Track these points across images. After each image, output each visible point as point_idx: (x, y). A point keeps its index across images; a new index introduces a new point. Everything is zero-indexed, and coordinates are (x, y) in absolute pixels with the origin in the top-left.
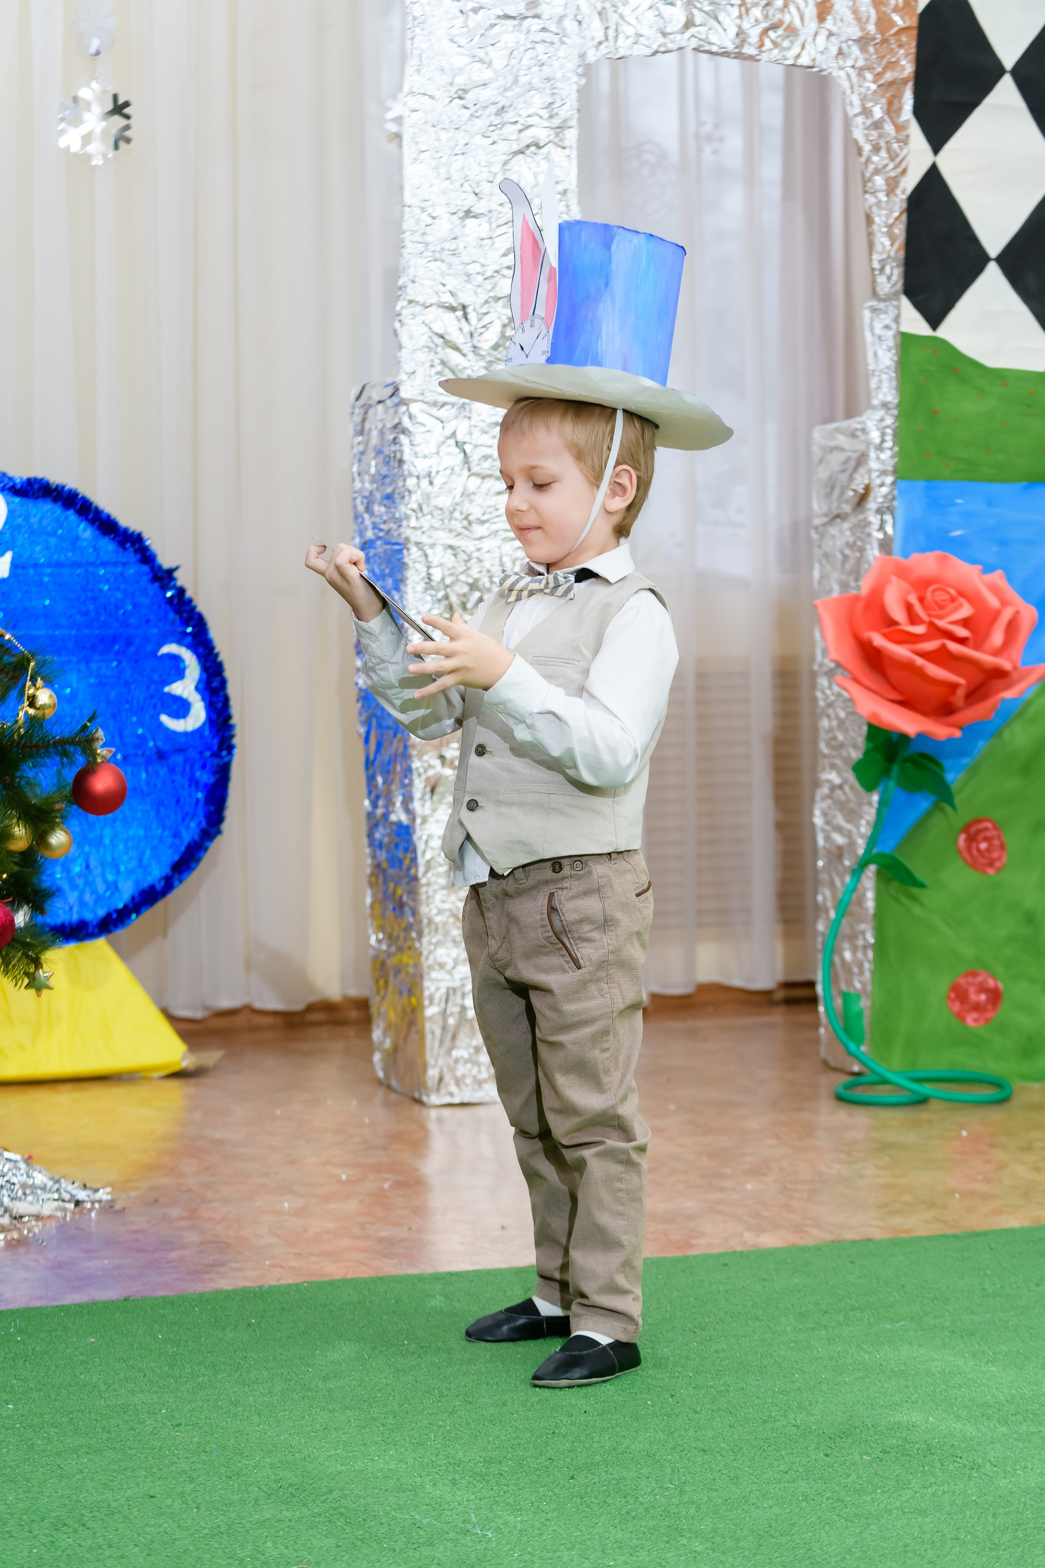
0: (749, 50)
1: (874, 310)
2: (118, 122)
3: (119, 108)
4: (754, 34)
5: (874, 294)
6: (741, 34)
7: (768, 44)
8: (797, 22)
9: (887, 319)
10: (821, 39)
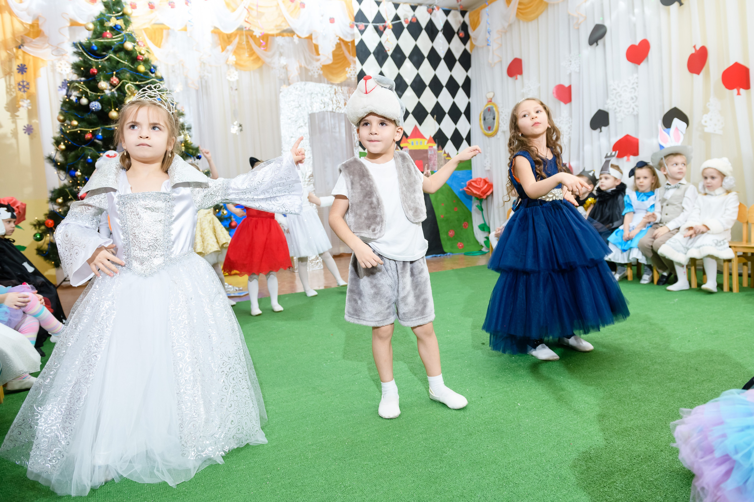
0: (334, 111)
1: (356, 149)
2: (240, 128)
3: (241, 126)
4: (335, 108)
5: (355, 146)
6: (333, 109)
7: (337, 110)
8: (341, 106)
9: (357, 150)
10: (345, 109)
